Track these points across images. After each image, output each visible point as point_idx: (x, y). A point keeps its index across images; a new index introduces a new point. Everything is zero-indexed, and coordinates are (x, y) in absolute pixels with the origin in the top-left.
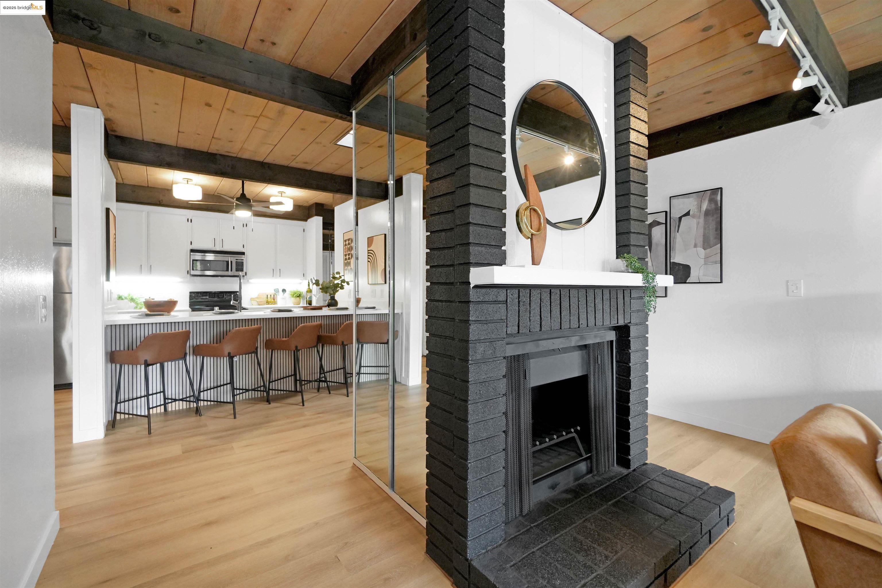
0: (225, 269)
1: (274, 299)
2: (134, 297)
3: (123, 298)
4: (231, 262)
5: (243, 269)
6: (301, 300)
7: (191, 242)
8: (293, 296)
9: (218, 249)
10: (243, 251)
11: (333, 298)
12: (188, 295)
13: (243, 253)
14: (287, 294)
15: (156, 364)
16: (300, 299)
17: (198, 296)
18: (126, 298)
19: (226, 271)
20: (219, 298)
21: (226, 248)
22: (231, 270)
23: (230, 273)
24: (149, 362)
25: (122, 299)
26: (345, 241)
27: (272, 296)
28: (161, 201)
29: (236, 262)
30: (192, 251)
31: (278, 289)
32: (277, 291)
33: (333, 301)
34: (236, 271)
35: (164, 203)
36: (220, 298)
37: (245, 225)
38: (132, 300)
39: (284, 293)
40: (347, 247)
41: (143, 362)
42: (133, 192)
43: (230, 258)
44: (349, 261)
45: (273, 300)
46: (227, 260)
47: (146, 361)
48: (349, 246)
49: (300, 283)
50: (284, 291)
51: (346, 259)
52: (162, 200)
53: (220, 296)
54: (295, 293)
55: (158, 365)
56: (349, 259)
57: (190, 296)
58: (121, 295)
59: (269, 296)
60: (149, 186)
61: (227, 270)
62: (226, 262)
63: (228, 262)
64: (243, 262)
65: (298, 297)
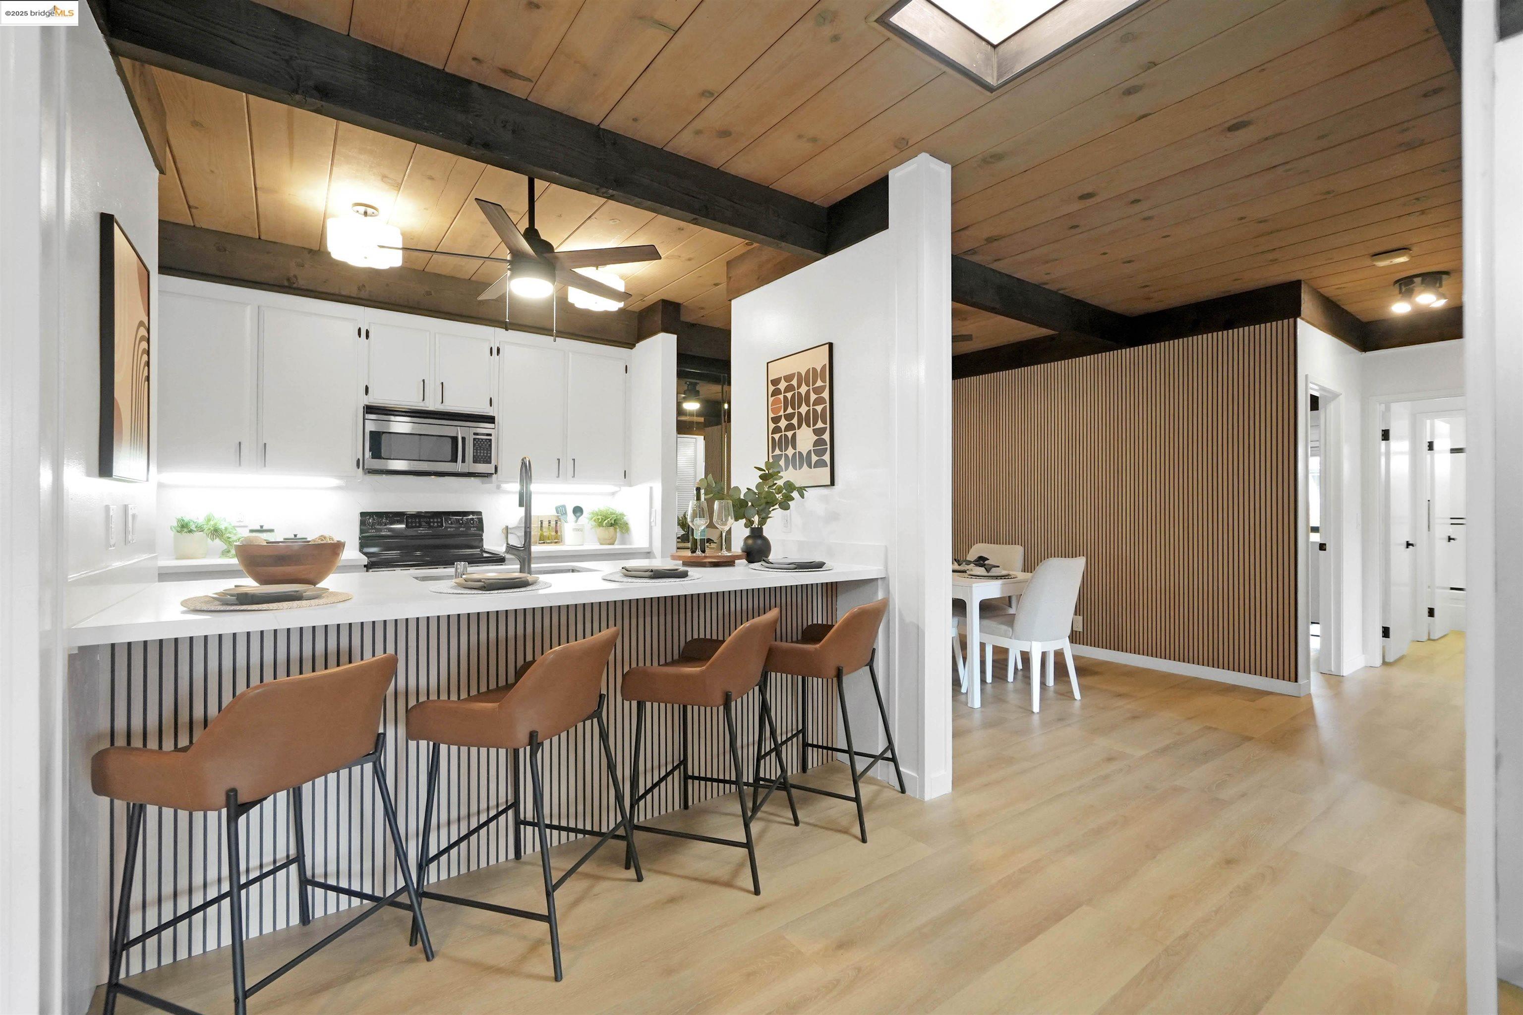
0: (449, 455)
1: (556, 532)
2: (222, 527)
3: (193, 527)
4: (464, 439)
5: (490, 457)
6: (618, 534)
7: (367, 388)
8: (600, 524)
9: (432, 404)
10: (491, 414)
11: (757, 534)
12: (357, 519)
13: (491, 420)
14: (584, 519)
15: (274, 793)
16: (615, 529)
17: (380, 524)
18: (200, 529)
19: (451, 461)
20: (430, 527)
21: (451, 406)
22: (463, 461)
23: (459, 467)
24: (243, 798)
25: (191, 531)
26: (775, 382)
27: (553, 523)
28: (294, 280)
29: (474, 439)
30: (370, 409)
31: (564, 506)
32: (561, 510)
33: (759, 542)
34: (475, 462)
35: (302, 283)
36: (433, 527)
37: (495, 351)
38: (216, 532)
39: (578, 518)
40: (781, 397)
41: (222, 799)
42: (219, 249)
43: (460, 431)
44: (790, 434)
45: (553, 533)
46: (454, 435)
47: (231, 795)
48: (789, 395)
49: (613, 494)
50: (578, 511)
51: (777, 430)
52: (295, 276)
53: (434, 522)
54: (606, 518)
55: (282, 796)
56: (790, 427)
57: (362, 523)
58: (186, 519)
59: (545, 524)
60: (262, 238)
61: (454, 459)
62: (450, 440)
63: (454, 439)
64: (490, 440)
65: (612, 525)
